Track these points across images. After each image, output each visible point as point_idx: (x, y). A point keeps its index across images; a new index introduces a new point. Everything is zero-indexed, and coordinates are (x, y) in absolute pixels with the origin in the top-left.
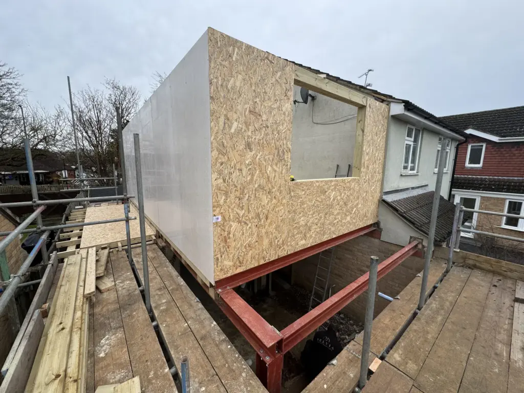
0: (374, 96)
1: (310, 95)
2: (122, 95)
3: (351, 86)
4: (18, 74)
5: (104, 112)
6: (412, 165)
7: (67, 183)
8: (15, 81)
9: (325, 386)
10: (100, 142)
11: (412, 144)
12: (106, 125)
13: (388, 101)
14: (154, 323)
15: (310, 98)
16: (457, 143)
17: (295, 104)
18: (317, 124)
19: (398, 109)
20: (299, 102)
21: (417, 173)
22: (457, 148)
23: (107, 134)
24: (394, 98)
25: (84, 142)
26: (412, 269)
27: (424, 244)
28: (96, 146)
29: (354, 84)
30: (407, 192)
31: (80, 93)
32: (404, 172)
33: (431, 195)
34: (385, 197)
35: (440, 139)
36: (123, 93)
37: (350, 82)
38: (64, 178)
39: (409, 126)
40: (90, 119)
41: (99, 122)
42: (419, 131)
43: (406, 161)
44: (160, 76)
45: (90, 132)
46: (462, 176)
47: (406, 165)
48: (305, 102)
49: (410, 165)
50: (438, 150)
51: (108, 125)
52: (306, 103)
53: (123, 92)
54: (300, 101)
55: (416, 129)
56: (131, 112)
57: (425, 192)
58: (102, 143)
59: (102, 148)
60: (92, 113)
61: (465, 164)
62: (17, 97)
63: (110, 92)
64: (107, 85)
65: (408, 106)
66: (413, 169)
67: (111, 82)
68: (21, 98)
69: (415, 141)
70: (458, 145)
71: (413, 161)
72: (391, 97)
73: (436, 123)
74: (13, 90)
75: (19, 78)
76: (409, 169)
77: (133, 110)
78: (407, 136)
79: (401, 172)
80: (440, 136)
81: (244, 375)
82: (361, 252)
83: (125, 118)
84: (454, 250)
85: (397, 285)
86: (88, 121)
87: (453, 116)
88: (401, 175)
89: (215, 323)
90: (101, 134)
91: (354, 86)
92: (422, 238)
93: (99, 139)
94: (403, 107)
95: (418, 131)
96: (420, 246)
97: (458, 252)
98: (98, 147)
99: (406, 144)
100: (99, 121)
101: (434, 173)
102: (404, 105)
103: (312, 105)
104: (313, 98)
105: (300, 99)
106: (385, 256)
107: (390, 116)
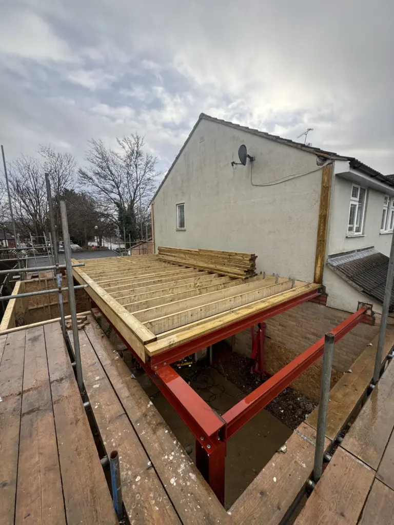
0: (316, 155)
1: (249, 156)
2: (58, 163)
3: (291, 144)
5: (40, 180)
6: (358, 225)
7: (8, 253)
9: (275, 479)
10: (38, 211)
11: (357, 204)
12: (43, 193)
13: (332, 159)
14: (86, 404)
15: (248, 159)
17: (233, 165)
18: (256, 186)
19: (341, 168)
20: (237, 164)
21: (363, 234)
23: (45, 203)
24: (338, 156)
25: (22, 211)
26: (360, 336)
27: (373, 310)
28: (34, 215)
29: (294, 143)
30: (353, 254)
31: (16, 162)
32: (349, 234)
34: (330, 261)
35: (386, 198)
36: (59, 160)
37: (290, 141)
38: (5, 248)
39: (354, 185)
40: (28, 188)
42: (365, 190)
43: (351, 222)
45: (27, 201)
47: (351, 226)
48: (244, 163)
49: (355, 226)
50: (384, 210)
51: (45, 193)
52: (245, 165)
55: (361, 188)
56: (68, 180)
57: (371, 254)
58: (40, 212)
59: (40, 216)
60: (29, 181)
63: (46, 160)
64: (42, 153)
65: (355, 164)
66: (358, 230)
67: (47, 150)
69: (361, 201)
72: (335, 154)
73: (382, 181)
76: (355, 230)
77: (70, 178)
78: (353, 196)
79: (346, 234)
80: (386, 196)
81: (182, 466)
82: (305, 319)
83: (62, 186)
86: (26, 189)
88: (347, 237)
89: (151, 403)
90: (38, 202)
91: (295, 145)
92: (371, 304)
93: (37, 208)
94: (349, 165)
95: (363, 191)
96: (369, 312)
98: (36, 216)
99: (352, 205)
100: (36, 190)
101: (380, 234)
102: (349, 163)
103: (250, 166)
104: (252, 159)
105: (238, 161)
106: (331, 323)
107: (334, 175)
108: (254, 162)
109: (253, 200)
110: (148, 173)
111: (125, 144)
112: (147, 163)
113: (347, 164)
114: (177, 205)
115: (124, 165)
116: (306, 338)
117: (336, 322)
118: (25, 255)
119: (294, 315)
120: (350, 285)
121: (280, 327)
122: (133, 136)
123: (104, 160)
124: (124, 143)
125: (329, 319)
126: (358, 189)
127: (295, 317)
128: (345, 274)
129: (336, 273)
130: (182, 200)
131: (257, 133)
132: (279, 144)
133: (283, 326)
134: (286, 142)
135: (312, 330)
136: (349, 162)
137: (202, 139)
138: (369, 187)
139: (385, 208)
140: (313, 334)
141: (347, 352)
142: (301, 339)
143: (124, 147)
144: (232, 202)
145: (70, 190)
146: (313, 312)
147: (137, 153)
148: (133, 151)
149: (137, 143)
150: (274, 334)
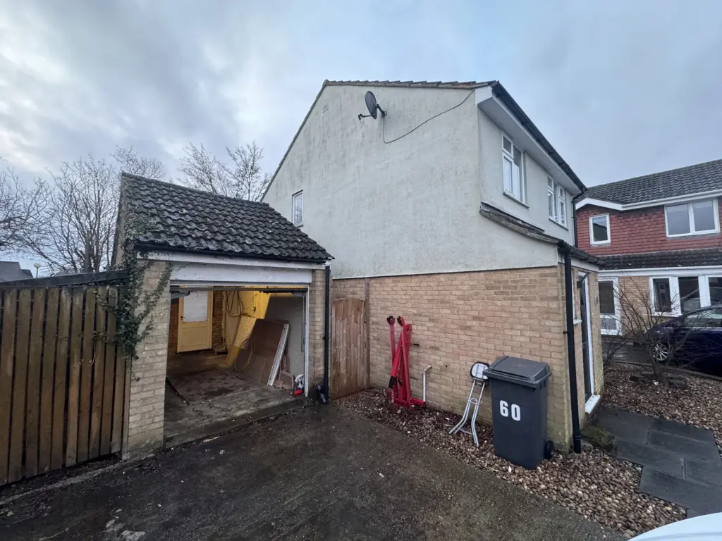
0: (455, 89)
1: (379, 108)
13: (472, 89)
15: (379, 111)
17: (360, 118)
18: (389, 143)
19: (486, 94)
21: (526, 204)
24: (479, 84)
39: (503, 135)
42: (520, 152)
48: (374, 116)
52: (375, 118)
54: (367, 115)
55: (514, 146)
60: (91, 190)
61: (590, 241)
67: (126, 153)
70: (574, 198)
78: (504, 147)
79: (504, 190)
80: (550, 177)
88: (504, 194)
99: (505, 157)
101: (550, 220)
103: (382, 122)
104: (383, 114)
106: (495, 294)
107: (476, 105)
108: (387, 117)
109: (386, 162)
111: (238, 157)
114: (293, 195)
116: (465, 328)
117: (502, 289)
119: (447, 298)
121: (431, 324)
125: (492, 288)
126: (510, 143)
127: (448, 302)
129: (492, 220)
130: (299, 188)
131: (387, 85)
132: (413, 89)
133: (433, 321)
134: (420, 84)
135: (473, 313)
137: (326, 108)
138: (525, 151)
140: (475, 318)
142: (459, 332)
146: (471, 286)
147: (252, 168)
148: (247, 166)
149: (254, 156)
150: (423, 337)
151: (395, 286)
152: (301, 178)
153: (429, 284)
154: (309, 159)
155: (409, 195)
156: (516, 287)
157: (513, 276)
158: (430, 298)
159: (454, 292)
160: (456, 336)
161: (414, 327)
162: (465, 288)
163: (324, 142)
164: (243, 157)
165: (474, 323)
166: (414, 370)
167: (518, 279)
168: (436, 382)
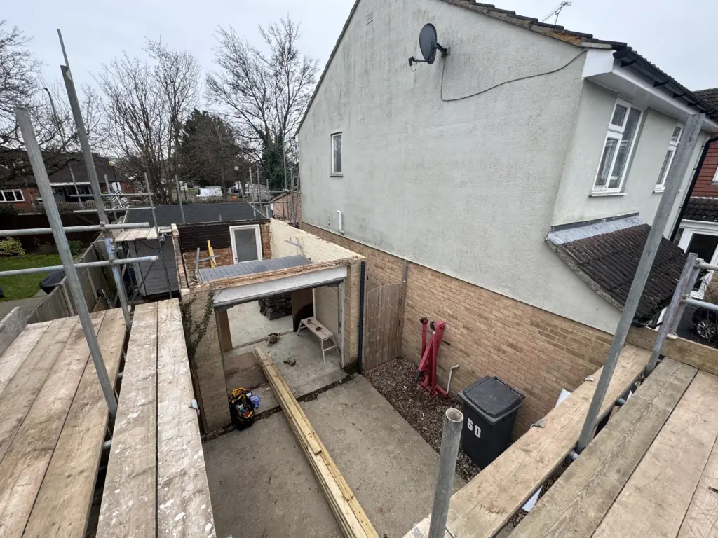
0: (555, 39)
1: (440, 47)
2: (173, 68)
3: (514, 20)
4: (24, 37)
5: (150, 97)
6: (615, 178)
8: (25, 49)
11: (620, 137)
12: (155, 115)
13: (583, 48)
14: (106, 444)
15: (438, 52)
16: (708, 139)
17: (411, 64)
18: (449, 101)
19: (599, 64)
20: (417, 61)
21: (622, 192)
22: (706, 148)
24: (597, 41)
26: (582, 357)
30: (597, 226)
31: (115, 65)
32: (597, 190)
33: (642, 233)
34: (552, 236)
39: (618, 101)
40: (133, 106)
41: (144, 110)
42: (639, 112)
43: (603, 171)
44: (226, 34)
46: (704, 198)
47: (602, 177)
48: (429, 59)
49: (610, 177)
50: (670, 152)
51: (158, 114)
52: (431, 63)
53: (175, 62)
54: (421, 59)
55: (632, 109)
56: (189, 94)
57: (631, 225)
60: (135, 97)
61: (713, 176)
62: (28, 74)
63: (156, 62)
64: (151, 52)
65: (624, 56)
66: (614, 185)
67: (156, 46)
68: (34, 75)
69: (627, 135)
70: (708, 143)
71: (617, 172)
72: (589, 37)
74: (22, 63)
75: (26, 43)
76: (607, 184)
78: (613, 123)
79: (591, 191)
80: (679, 125)
82: (502, 323)
84: (669, 335)
85: (554, 379)
86: (130, 108)
87: (708, 91)
88: (590, 196)
90: (149, 128)
91: (520, 21)
93: (147, 136)
94: (612, 58)
95: (635, 113)
97: (673, 340)
98: (147, 149)
99: (609, 139)
101: (654, 192)
102: (614, 54)
103: (442, 65)
104: (445, 53)
105: (420, 56)
106: (546, 329)
107: (582, 79)
108: (449, 58)
109: (441, 128)
110: (305, 86)
111: (272, 37)
112: (305, 69)
113: (609, 57)
114: (332, 135)
115: (271, 72)
116: (499, 350)
117: (549, 328)
118: (126, 205)
119: (486, 314)
120: (580, 278)
121: (465, 331)
122: (283, 22)
123: (240, 63)
124: (270, 35)
125: (538, 326)
126: (626, 109)
127: (486, 318)
128: (574, 259)
129: (559, 256)
130: (338, 127)
132: (493, 21)
133: (468, 329)
134: (505, 15)
135: (510, 340)
136: (615, 51)
137: (370, 18)
138: (649, 108)
139: (671, 148)
140: (511, 346)
141: (558, 378)
142: (492, 350)
143: (269, 42)
144: (410, 130)
145: (201, 112)
146: (515, 314)
147: (289, 53)
148: (283, 49)
149: (290, 35)
150: (455, 338)
151: (434, 280)
152: (340, 115)
153: (469, 292)
154: (348, 92)
155: (463, 184)
156: (565, 337)
157: (565, 325)
158: (468, 306)
159: (494, 312)
160: (488, 353)
161: (447, 326)
162: (508, 313)
163: (366, 72)
164: (278, 37)
165: (509, 349)
166: (442, 361)
167: (570, 330)
168: (461, 380)
